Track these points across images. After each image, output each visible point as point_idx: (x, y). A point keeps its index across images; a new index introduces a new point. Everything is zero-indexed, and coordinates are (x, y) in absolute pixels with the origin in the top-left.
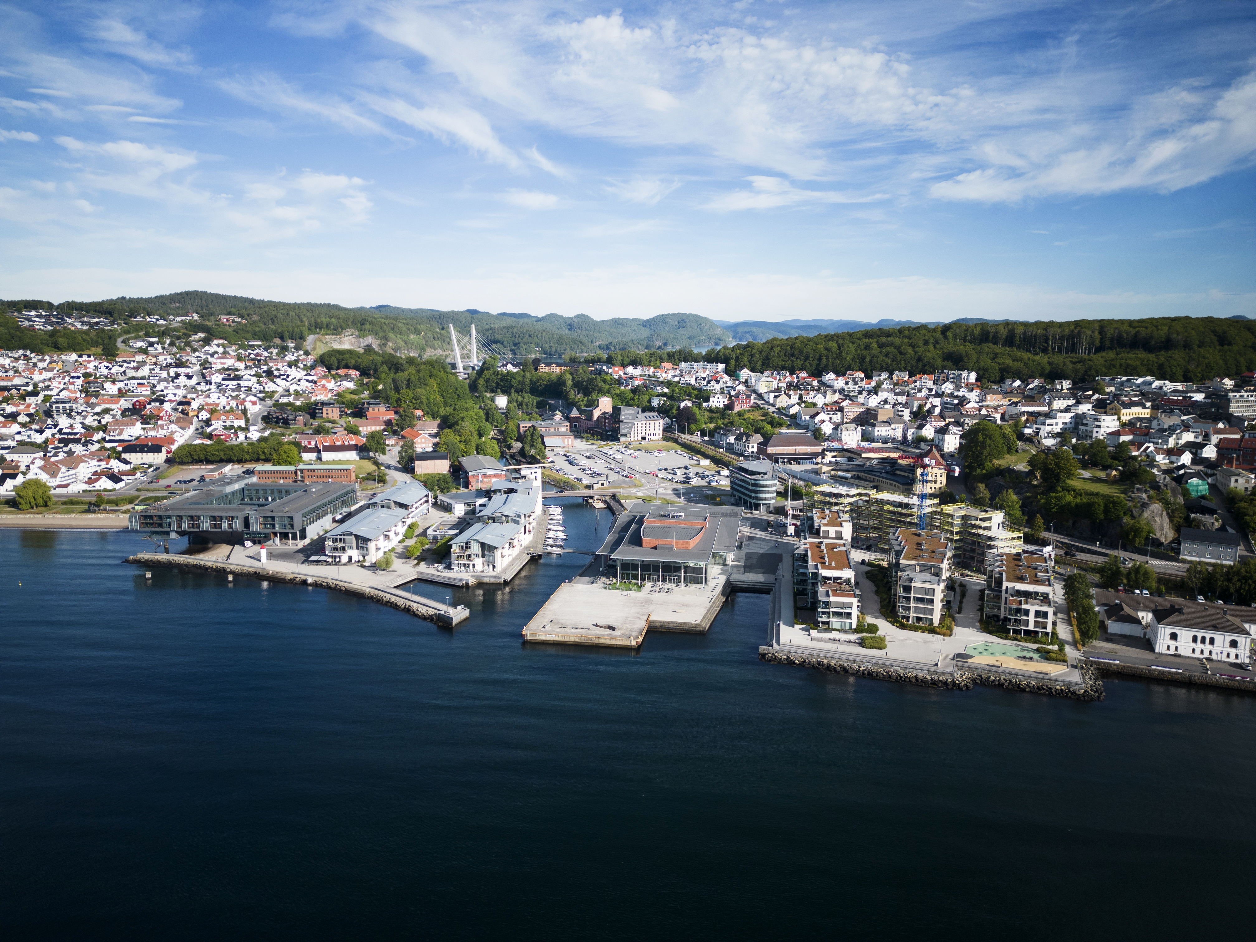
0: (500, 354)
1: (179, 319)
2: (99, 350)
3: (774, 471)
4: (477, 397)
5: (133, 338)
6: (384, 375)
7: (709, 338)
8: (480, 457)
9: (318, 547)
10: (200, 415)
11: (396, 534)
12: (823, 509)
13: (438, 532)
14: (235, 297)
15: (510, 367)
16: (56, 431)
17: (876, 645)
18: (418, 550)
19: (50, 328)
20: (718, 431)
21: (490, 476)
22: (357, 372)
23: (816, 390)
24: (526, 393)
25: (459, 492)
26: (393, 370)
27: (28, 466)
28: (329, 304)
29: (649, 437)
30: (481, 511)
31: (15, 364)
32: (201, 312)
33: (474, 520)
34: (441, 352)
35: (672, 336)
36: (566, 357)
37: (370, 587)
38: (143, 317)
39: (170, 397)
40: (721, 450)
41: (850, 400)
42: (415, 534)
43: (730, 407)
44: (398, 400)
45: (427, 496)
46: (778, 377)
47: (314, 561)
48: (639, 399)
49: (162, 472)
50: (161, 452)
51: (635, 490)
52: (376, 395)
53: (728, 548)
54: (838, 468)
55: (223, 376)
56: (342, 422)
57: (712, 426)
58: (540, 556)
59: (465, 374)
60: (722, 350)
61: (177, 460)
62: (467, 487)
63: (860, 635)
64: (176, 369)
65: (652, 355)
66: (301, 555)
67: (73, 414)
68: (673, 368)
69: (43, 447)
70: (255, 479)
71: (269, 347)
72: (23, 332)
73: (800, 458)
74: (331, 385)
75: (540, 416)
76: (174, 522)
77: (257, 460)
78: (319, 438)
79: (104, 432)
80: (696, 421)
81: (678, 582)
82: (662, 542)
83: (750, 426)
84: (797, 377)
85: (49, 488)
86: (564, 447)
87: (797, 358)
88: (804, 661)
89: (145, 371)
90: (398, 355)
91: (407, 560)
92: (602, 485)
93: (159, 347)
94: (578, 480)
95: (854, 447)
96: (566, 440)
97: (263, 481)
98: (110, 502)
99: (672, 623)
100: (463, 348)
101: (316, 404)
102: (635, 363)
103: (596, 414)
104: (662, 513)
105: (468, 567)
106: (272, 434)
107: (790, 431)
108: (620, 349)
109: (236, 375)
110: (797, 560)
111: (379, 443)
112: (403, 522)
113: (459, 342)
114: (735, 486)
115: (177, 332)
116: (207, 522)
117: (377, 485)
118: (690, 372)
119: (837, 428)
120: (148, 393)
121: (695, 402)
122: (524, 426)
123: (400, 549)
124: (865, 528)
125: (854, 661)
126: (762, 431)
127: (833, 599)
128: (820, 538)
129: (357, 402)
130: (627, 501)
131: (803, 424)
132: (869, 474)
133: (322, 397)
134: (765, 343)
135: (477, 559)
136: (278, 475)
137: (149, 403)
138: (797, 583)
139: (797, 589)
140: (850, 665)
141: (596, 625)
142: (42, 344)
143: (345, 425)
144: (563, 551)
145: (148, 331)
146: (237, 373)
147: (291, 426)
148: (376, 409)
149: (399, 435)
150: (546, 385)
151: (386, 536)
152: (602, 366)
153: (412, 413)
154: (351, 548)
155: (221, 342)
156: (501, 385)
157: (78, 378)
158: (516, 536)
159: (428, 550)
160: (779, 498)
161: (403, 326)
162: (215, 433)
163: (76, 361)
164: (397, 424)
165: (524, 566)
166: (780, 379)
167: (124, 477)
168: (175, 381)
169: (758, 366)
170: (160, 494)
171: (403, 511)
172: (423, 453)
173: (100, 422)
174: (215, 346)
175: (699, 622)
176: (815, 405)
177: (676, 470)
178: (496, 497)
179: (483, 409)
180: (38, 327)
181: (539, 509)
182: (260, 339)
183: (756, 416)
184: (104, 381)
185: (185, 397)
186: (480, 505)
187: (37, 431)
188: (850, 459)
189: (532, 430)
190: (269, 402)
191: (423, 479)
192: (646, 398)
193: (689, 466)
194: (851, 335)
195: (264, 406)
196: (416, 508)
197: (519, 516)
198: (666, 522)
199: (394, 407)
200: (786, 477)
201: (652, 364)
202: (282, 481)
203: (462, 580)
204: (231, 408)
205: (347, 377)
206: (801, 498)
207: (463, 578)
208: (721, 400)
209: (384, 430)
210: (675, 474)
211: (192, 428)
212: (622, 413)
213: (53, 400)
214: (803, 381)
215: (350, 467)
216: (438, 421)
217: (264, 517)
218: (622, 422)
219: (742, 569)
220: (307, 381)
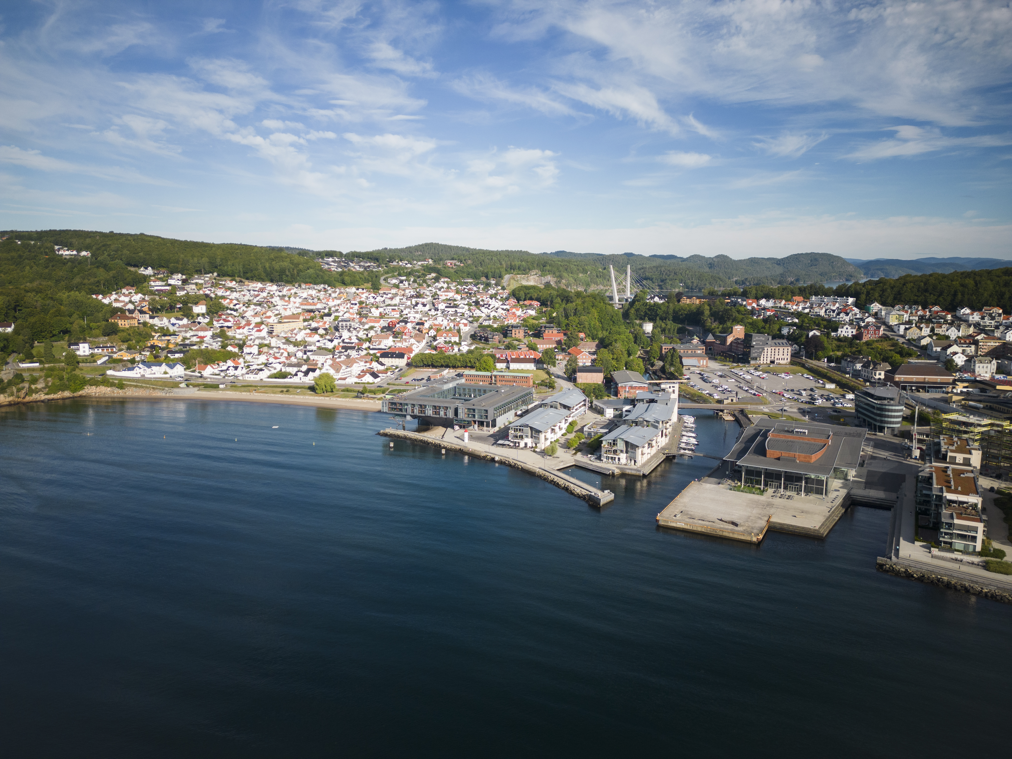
0: (649, 288)
1: (420, 263)
2: (369, 285)
3: (901, 397)
4: (628, 323)
5: (390, 277)
6: (557, 305)
7: (840, 275)
8: (628, 372)
9: (503, 434)
10: (430, 333)
11: (560, 429)
12: (952, 436)
13: (592, 430)
14: (457, 247)
15: (656, 299)
16: (340, 341)
17: (1002, 570)
18: (576, 443)
19: (340, 270)
20: (845, 358)
21: (635, 388)
22: (538, 303)
23: (949, 324)
24: (669, 320)
25: (610, 399)
26: (564, 301)
27: (323, 364)
28: (521, 251)
29: (778, 361)
30: (626, 415)
31: (318, 294)
32: (434, 258)
33: (621, 422)
34: (602, 287)
35: (804, 273)
36: (705, 291)
37: (539, 468)
38: (398, 263)
39: (412, 319)
40: (847, 376)
41: (986, 334)
42: (575, 430)
43: (858, 337)
44: (567, 325)
45: (585, 401)
46: (909, 310)
47: (501, 444)
48: (769, 327)
49: (404, 372)
50: (403, 358)
51: (762, 407)
52: (551, 320)
53: (850, 465)
54: (969, 398)
55: (446, 305)
56: (525, 341)
57: (839, 354)
58: (674, 457)
59: (619, 304)
60: (853, 286)
61: (414, 364)
62: (616, 395)
63: (984, 559)
64: (416, 299)
65: (784, 289)
66: (492, 439)
67: (351, 329)
68: (804, 302)
69: (332, 351)
70: (463, 381)
71: (478, 284)
72: (324, 272)
73: (929, 387)
74: (519, 313)
75: (680, 340)
76: (409, 408)
77: (466, 367)
78: (508, 352)
79: (370, 342)
80: (823, 348)
81: (799, 491)
82: (785, 454)
83: (878, 355)
84: (930, 311)
85: (334, 379)
86: (699, 367)
87: (930, 294)
88: (923, 576)
89: (396, 301)
90: (569, 289)
91: (567, 450)
92: (732, 400)
93: (406, 283)
94: (710, 395)
95: (988, 379)
96: (702, 361)
97: (468, 383)
98: (371, 392)
99: (791, 526)
100: (619, 284)
101: (508, 327)
102: (768, 297)
103: (730, 339)
104: (786, 429)
105: (615, 460)
106: (476, 348)
107: (920, 361)
108: (754, 285)
109: (454, 304)
110: (920, 482)
111: (551, 358)
112: (566, 420)
113: (616, 280)
114: (859, 409)
115: (418, 273)
116: (430, 410)
117: (548, 390)
118: (820, 305)
119: (970, 360)
120: (398, 316)
121: (824, 331)
122: (666, 348)
123: (562, 441)
124: (995, 457)
125: (976, 583)
126: (890, 360)
127: (956, 521)
128: (947, 463)
129: (537, 325)
130: (754, 416)
131: (933, 355)
132: (1003, 406)
133: (512, 322)
134: (898, 279)
135: (622, 454)
136: (479, 378)
137: (398, 323)
138: (920, 503)
139: (920, 509)
140: (972, 585)
141: (721, 520)
142: (335, 280)
143: (527, 343)
144: (694, 454)
145: (400, 272)
146: (455, 302)
147: (490, 343)
148: (551, 331)
149: (566, 352)
150: (686, 315)
151: (553, 430)
152: (737, 299)
153: (577, 335)
154: (527, 436)
155: (446, 279)
156: (648, 314)
157: (356, 304)
158: (655, 438)
159: (584, 443)
160: (904, 423)
161: (574, 267)
162: (439, 346)
163: (355, 293)
164: (565, 344)
165: (660, 464)
166: (911, 313)
167: (380, 375)
168: (415, 308)
169: (889, 300)
170: (402, 388)
171: (566, 411)
172: (583, 367)
173: (367, 335)
174: (442, 283)
175: (817, 528)
176: (948, 337)
177: (802, 392)
178: (639, 405)
179: (632, 333)
180: (333, 269)
181: (674, 418)
182: (472, 278)
183: (886, 346)
184: (371, 307)
185: (421, 319)
186: (626, 411)
187: (329, 340)
188: (983, 390)
189: (672, 351)
190: (476, 324)
191: (582, 387)
192: (777, 327)
193: (815, 389)
194: (989, 272)
195: (472, 327)
196: (576, 410)
197: (658, 422)
198: (790, 437)
199: (563, 330)
200: (913, 403)
201: (784, 297)
202: (481, 383)
203: (609, 470)
204: (450, 328)
205: (530, 307)
206: (928, 424)
207: (610, 468)
208: (850, 330)
209: (556, 348)
210: (801, 394)
211: (424, 341)
212: (754, 339)
213: (340, 319)
214: (936, 315)
215: (529, 375)
216: (597, 342)
217: (468, 409)
218: (753, 347)
219: (863, 485)
220: (503, 309)
